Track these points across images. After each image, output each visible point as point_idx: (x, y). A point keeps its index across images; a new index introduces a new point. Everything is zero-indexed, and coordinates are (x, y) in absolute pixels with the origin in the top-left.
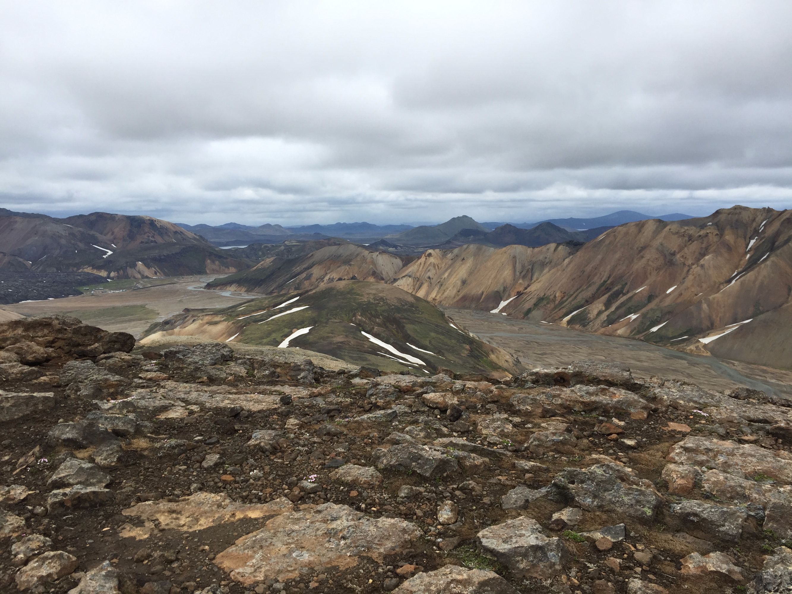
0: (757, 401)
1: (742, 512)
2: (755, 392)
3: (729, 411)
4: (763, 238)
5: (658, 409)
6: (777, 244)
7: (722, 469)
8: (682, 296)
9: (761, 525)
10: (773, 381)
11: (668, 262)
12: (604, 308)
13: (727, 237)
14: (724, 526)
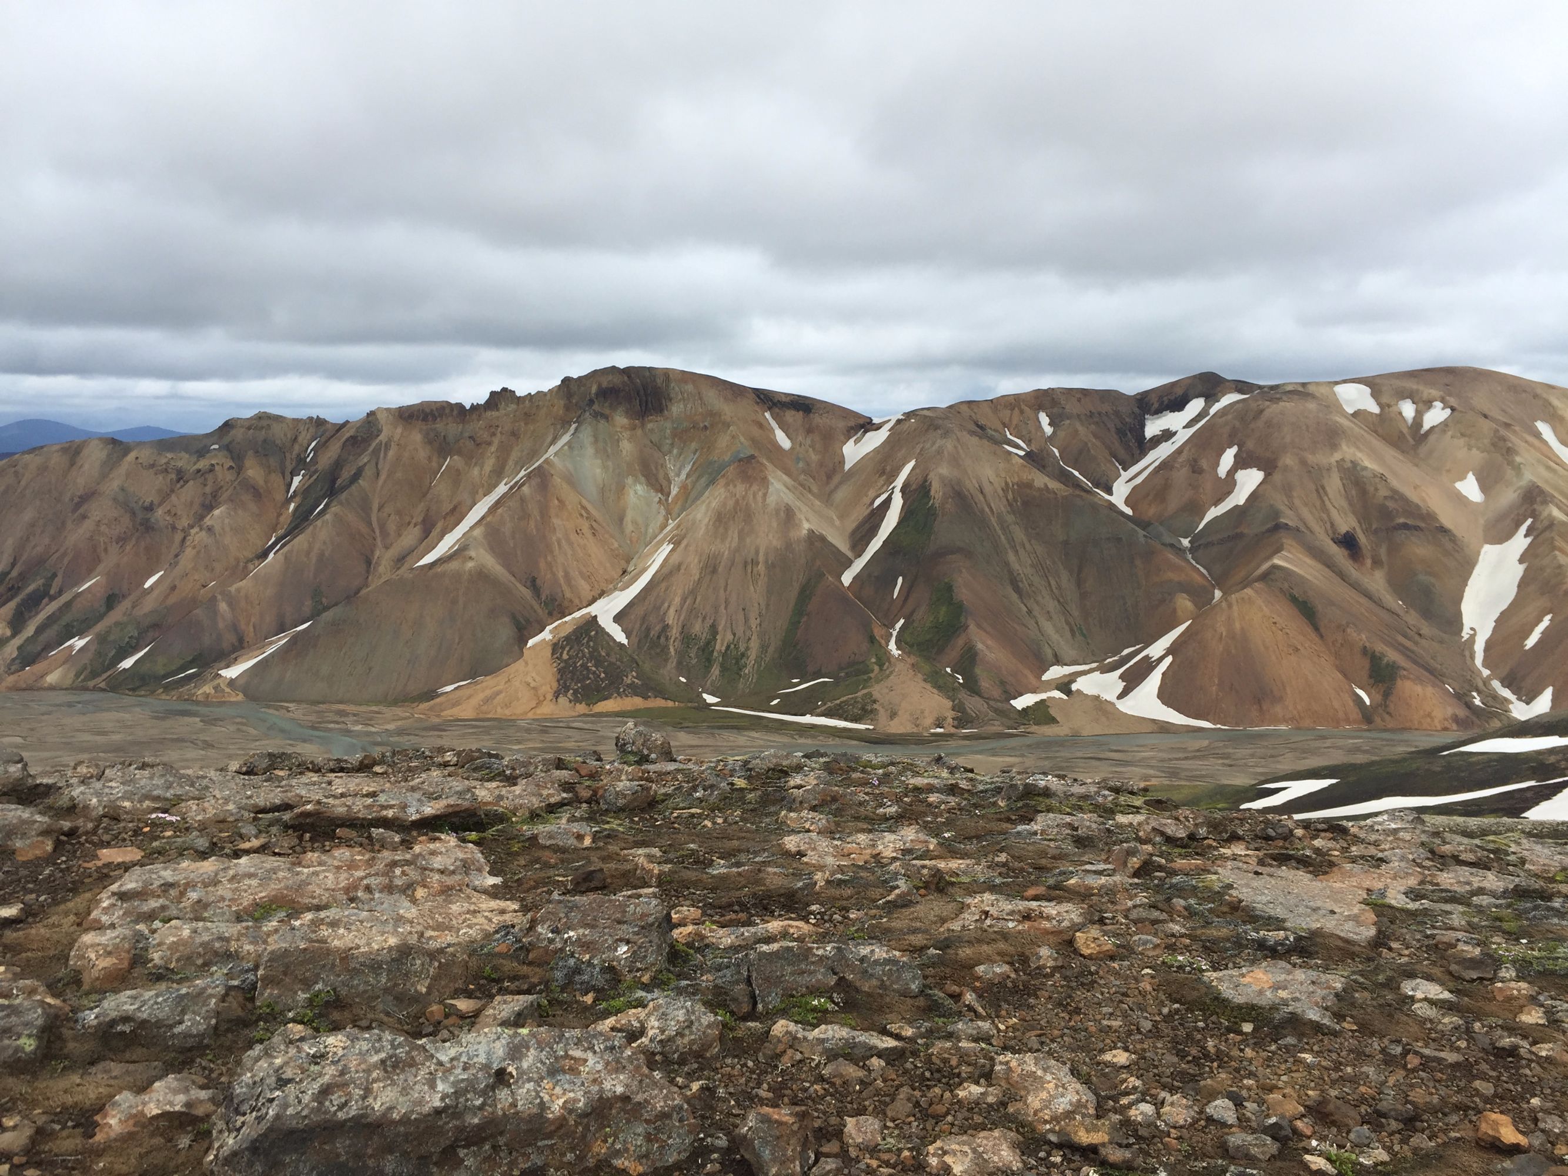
0: (287, 772)
1: (217, 986)
2: (283, 756)
3: (220, 802)
4: (316, 471)
5: (77, 828)
6: (339, 482)
7: (192, 916)
8: (177, 591)
9: (252, 999)
10: (359, 728)
11: (141, 524)
12: (8, 633)
13: (250, 473)
14: (181, 1022)
